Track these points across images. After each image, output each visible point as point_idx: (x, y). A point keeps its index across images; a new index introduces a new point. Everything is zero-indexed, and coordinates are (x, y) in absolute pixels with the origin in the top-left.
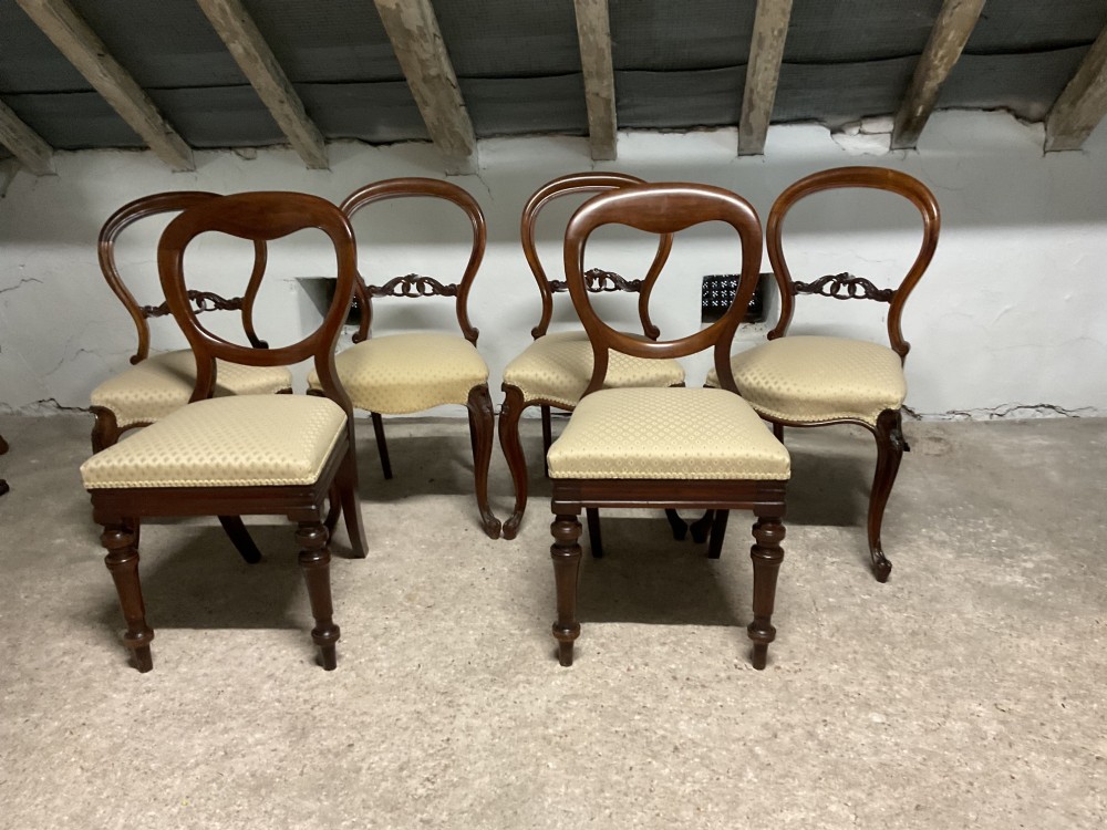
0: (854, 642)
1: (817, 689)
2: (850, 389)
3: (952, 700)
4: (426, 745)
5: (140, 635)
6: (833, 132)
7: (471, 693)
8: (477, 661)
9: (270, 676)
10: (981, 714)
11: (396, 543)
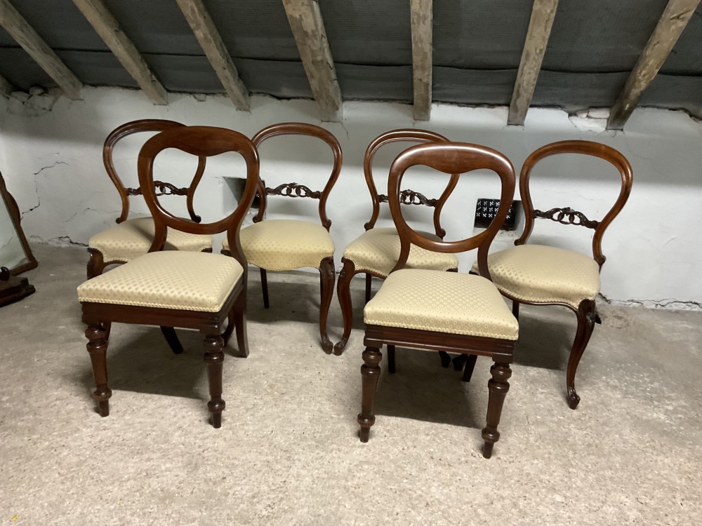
0: (550, 447)
1: (522, 475)
2: (563, 284)
3: (609, 492)
4: (271, 484)
5: (103, 394)
6: (570, 115)
7: (303, 453)
8: (309, 432)
9: (180, 428)
10: (627, 504)
11: (267, 350)
